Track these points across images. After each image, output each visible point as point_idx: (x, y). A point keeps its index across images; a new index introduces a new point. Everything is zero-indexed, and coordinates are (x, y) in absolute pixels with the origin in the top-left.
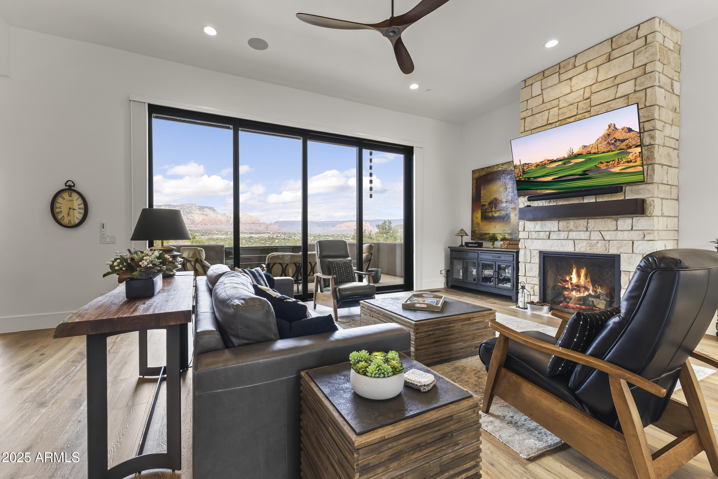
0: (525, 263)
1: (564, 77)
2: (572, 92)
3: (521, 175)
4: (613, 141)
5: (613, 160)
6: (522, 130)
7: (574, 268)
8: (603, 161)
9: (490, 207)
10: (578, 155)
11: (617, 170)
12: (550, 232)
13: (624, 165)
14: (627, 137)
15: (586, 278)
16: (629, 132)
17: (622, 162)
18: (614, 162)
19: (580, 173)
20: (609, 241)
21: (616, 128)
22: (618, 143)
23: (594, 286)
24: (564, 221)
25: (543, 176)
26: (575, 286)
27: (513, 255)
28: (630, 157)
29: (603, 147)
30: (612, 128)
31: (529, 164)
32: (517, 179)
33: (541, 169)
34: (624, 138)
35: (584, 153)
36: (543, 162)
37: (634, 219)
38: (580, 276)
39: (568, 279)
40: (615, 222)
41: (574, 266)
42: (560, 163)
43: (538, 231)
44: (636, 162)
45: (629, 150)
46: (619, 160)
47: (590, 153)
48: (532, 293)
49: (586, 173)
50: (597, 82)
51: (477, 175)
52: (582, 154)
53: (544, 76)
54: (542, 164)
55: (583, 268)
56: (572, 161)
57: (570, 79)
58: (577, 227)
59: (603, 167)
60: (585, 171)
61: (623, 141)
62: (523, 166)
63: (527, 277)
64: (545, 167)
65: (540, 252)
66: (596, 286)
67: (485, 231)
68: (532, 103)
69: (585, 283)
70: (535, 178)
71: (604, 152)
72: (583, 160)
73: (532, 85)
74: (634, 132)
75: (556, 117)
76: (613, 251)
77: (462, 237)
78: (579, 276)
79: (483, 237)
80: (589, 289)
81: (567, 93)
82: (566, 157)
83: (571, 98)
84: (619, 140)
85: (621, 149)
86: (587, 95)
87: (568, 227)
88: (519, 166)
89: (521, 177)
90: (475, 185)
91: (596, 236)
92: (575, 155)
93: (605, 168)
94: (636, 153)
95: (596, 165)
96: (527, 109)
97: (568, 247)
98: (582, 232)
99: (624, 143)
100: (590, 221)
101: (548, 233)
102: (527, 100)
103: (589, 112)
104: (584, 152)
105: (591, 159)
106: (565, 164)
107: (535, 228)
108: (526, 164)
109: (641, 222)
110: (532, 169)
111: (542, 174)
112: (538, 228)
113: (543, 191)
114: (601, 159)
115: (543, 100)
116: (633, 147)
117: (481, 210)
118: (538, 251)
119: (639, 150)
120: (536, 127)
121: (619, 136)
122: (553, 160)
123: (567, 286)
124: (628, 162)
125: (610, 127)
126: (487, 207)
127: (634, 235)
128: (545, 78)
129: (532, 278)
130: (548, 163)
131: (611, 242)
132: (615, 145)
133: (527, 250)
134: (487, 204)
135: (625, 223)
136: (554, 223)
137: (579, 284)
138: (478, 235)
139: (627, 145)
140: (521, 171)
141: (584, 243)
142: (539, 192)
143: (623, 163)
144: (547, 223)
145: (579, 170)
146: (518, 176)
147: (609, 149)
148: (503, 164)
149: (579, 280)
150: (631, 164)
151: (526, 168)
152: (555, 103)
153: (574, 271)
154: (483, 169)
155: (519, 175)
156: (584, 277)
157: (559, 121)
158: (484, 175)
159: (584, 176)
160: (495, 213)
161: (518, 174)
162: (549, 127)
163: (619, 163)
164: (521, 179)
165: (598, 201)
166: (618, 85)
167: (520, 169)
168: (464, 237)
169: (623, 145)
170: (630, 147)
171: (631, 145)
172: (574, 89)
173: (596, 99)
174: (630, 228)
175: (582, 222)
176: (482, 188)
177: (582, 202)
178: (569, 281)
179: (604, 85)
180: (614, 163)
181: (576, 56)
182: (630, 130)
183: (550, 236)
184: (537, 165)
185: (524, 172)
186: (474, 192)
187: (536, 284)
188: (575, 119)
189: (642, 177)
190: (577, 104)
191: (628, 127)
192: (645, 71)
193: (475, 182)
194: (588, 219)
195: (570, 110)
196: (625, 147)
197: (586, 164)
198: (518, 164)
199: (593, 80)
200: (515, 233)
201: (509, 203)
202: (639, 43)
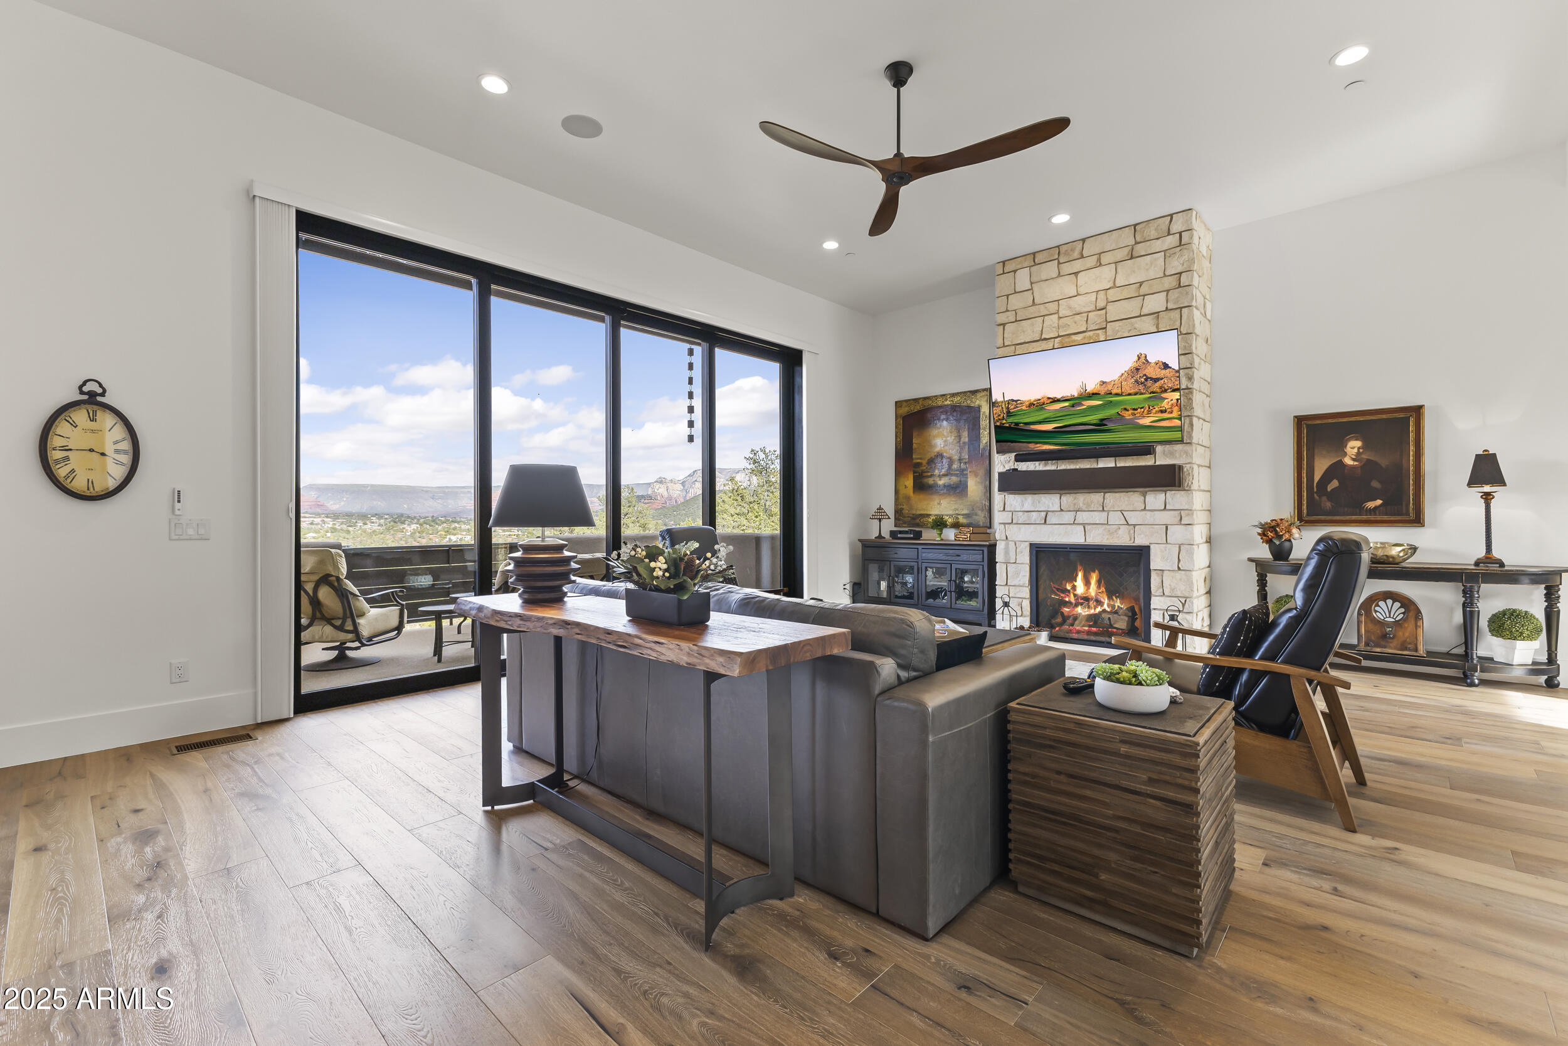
0: (1007, 563)
1: (1067, 268)
2: (1078, 295)
3: (1004, 417)
4: (1143, 380)
5: (1141, 408)
6: (1000, 343)
7: (1080, 570)
8: (1128, 407)
9: (929, 468)
10: (1093, 394)
11: (1146, 421)
12: (1047, 512)
13: (1156, 415)
14: (1162, 375)
15: (1099, 587)
16: (1164, 369)
17: (1154, 411)
18: (1142, 410)
19: (1095, 422)
20: (1134, 526)
21: (1147, 361)
22: (1149, 383)
23: (1110, 598)
24: (1068, 495)
25: (1040, 422)
26: (1081, 599)
27: (983, 550)
28: (1165, 404)
29: (1129, 386)
30: (1143, 359)
31: (1019, 402)
32: (998, 424)
33: (1038, 410)
34: (1158, 376)
35: (1102, 393)
36: (1040, 400)
37: (1168, 493)
38: (1090, 584)
39: (1069, 587)
40: (1143, 498)
41: (1079, 567)
42: (1067, 404)
43: (1027, 511)
44: (1171, 413)
45: (1164, 395)
46: (1149, 408)
47: (1111, 394)
48: (1019, 613)
49: (1105, 422)
50: (1115, 286)
51: (904, 410)
52: (1099, 394)
53: (1034, 261)
54: (1038, 403)
55: (1094, 572)
56: (1084, 403)
57: (1076, 274)
58: (1088, 505)
59: (1128, 415)
60: (1102, 420)
61: (1156, 380)
62: (1008, 404)
63: (1011, 587)
64: (1043, 409)
65: (1031, 545)
66: (1114, 598)
67: (920, 510)
68: (1016, 302)
69: (1097, 594)
70: (1026, 424)
71: (1130, 394)
72: (1101, 402)
73: (1015, 271)
74: (1171, 370)
75: (1054, 329)
76: (1140, 541)
77: (880, 521)
78: (1087, 583)
79: (918, 521)
80: (1103, 603)
81: (1071, 295)
82: (1076, 395)
83: (1079, 303)
84: (1151, 379)
85: (1153, 393)
86: (1101, 304)
87: (1075, 504)
88: (1002, 402)
89: (1004, 421)
90: (901, 427)
91: (1116, 518)
92: (1089, 393)
93: (1131, 417)
94: (1172, 400)
95: (1118, 413)
96: (1007, 311)
97: (1075, 537)
98: (1095, 513)
99: (1158, 384)
100: (1107, 495)
101: (1043, 514)
102: (1008, 296)
103: (1104, 330)
104: (1103, 391)
105: (1111, 402)
106: (1073, 407)
107: (1023, 505)
108: (1013, 400)
109: (1175, 498)
110: (1021, 410)
111: (1038, 419)
112: (1027, 506)
113: (1038, 445)
114: (1126, 404)
115: (1034, 299)
116: (1169, 390)
117: (914, 473)
118: (1027, 544)
119: (1176, 395)
120: (1022, 341)
121: (1151, 372)
122: (1055, 398)
123: (1067, 599)
124: (1162, 412)
125: (1139, 358)
126: (925, 468)
127: (1168, 518)
128: (1036, 264)
129: (1017, 589)
130: (1049, 402)
131: (1137, 527)
132: (1145, 385)
133: (1010, 542)
134: (924, 462)
135: (1155, 499)
136: (1053, 498)
137: (1087, 595)
138: (908, 517)
139: (1161, 388)
140: (1004, 412)
141: (1102, 530)
142: (1033, 447)
143: (1156, 413)
144: (1042, 498)
145: (1094, 418)
146: (999, 419)
147: (1136, 390)
148: (953, 395)
149: (1087, 590)
150: (1165, 415)
151: (1012, 407)
152: (1053, 307)
153: (1080, 575)
154: (916, 400)
155: (1001, 417)
156: (1095, 584)
157: (1059, 336)
158: (919, 412)
159: (1101, 426)
160: (940, 480)
161: (999, 415)
162: (1044, 345)
163: (1149, 412)
164: (1004, 424)
165: (1118, 465)
166: (1144, 296)
167: (1002, 408)
168: (883, 521)
169: (1156, 387)
170: (1165, 391)
171: (1167, 388)
172: (1082, 290)
173: (1114, 312)
174: (1163, 508)
175: (1096, 498)
176: (915, 434)
177: (1094, 466)
178: (1071, 591)
179: (1126, 293)
180: (1143, 412)
181: (1084, 240)
182: (1166, 366)
183: (1047, 519)
184: (1031, 405)
185: (1009, 414)
186: (898, 440)
187: (1025, 598)
188: (1084, 338)
189: (1178, 435)
190: (1086, 314)
191: (1164, 361)
192: (1180, 283)
193: (901, 422)
194: (1105, 493)
195: (1075, 323)
196: (1158, 390)
197: (1104, 410)
198: (1000, 399)
199: (1109, 282)
200: (976, 515)
201: (965, 463)
202: (1172, 241)
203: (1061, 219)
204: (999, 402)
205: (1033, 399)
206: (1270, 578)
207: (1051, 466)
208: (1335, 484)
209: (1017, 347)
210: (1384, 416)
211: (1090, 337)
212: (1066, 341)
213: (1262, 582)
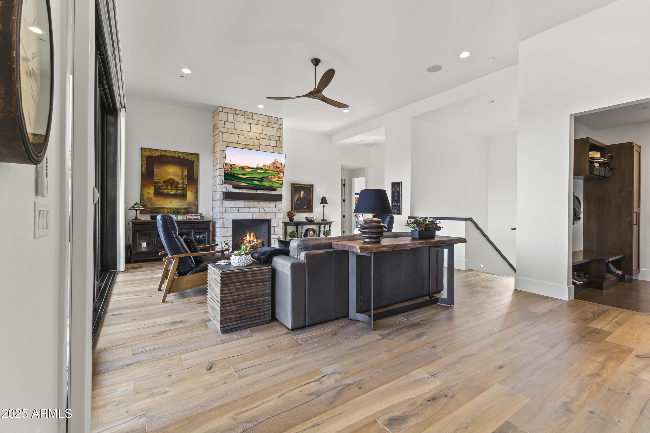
0: (223, 228)
1: (247, 120)
3: (229, 170)
4: (275, 167)
5: (274, 176)
6: (221, 139)
8: (270, 175)
9: (165, 185)
10: (261, 168)
11: (274, 180)
19: (260, 178)
20: (267, 213)
21: (277, 161)
24: (247, 202)
25: (242, 175)
28: (280, 176)
29: (271, 168)
30: (276, 161)
31: (236, 165)
32: (226, 172)
33: (242, 170)
35: (264, 169)
36: (243, 166)
37: (276, 203)
40: (269, 204)
42: (252, 170)
43: (232, 207)
45: (280, 173)
46: (276, 176)
47: (266, 169)
49: (263, 178)
50: (262, 133)
51: (148, 153)
56: (258, 170)
57: (250, 124)
58: (253, 206)
59: (270, 177)
60: (262, 177)
61: (279, 168)
62: (231, 165)
63: (225, 237)
64: (244, 170)
66: (258, 239)
67: (159, 205)
68: (228, 125)
69: (253, 239)
70: (237, 174)
71: (271, 171)
72: (263, 172)
73: (228, 113)
74: (283, 166)
75: (242, 141)
76: (269, 218)
77: (137, 211)
78: (251, 236)
79: (157, 211)
80: (255, 241)
81: (248, 131)
82: (256, 167)
83: (252, 135)
84: (277, 167)
85: (277, 172)
86: (259, 138)
87: (249, 205)
88: (229, 164)
89: (229, 172)
90: (145, 162)
91: (262, 210)
95: (267, 176)
96: (224, 127)
97: (249, 217)
98: (256, 208)
99: (279, 169)
101: (238, 208)
102: (225, 122)
103: (259, 147)
105: (266, 172)
106: (254, 171)
107: (230, 205)
108: (234, 164)
109: (278, 204)
110: (236, 169)
111: (242, 173)
112: (232, 205)
113: (240, 183)
114: (270, 174)
115: (235, 127)
117: (154, 186)
118: (232, 220)
119: (282, 174)
120: (230, 141)
121: (278, 165)
122: (249, 167)
124: (279, 178)
126: (162, 185)
127: (276, 210)
128: (236, 114)
129: (228, 237)
130: (246, 168)
132: (276, 169)
133: (225, 220)
134: (161, 182)
135: (273, 204)
136: (242, 203)
137: (250, 240)
138: (151, 208)
139: (280, 171)
140: (230, 168)
141: (257, 214)
142: (238, 183)
144: (239, 203)
145: (260, 176)
146: (227, 170)
147: (273, 170)
148: (179, 153)
149: (250, 238)
150: (280, 179)
151: (233, 167)
152: (242, 133)
154: (156, 150)
155: (228, 170)
156: (253, 236)
157: (244, 144)
158: (157, 156)
159: (262, 179)
160: (171, 191)
161: (227, 169)
162: (238, 146)
163: (276, 178)
164: (229, 173)
165: (262, 193)
166: (270, 140)
167: (229, 166)
169: (278, 170)
170: (280, 172)
172: (252, 131)
173: (263, 142)
174: (275, 207)
175: (256, 203)
176: (155, 167)
177: (255, 192)
178: (245, 239)
179: (265, 137)
181: (253, 113)
182: (282, 164)
183: (240, 210)
184: (240, 167)
185: (231, 169)
186: (143, 168)
187: (230, 241)
188: (253, 147)
189: (281, 186)
190: (254, 139)
191: (282, 163)
192: (280, 139)
193: (146, 159)
194: (259, 202)
195: (250, 141)
196: (279, 171)
197: (263, 174)
198: (229, 163)
199: (261, 131)
200: (191, 208)
201: (186, 185)
202: (277, 126)
203: (261, 106)
204: (228, 164)
205: (241, 165)
206: (288, 227)
207: (241, 191)
208: (299, 202)
209: (228, 143)
210: (307, 186)
211: (255, 148)
212: (247, 147)
213: (286, 228)
